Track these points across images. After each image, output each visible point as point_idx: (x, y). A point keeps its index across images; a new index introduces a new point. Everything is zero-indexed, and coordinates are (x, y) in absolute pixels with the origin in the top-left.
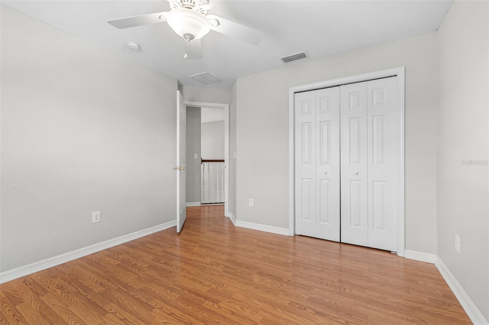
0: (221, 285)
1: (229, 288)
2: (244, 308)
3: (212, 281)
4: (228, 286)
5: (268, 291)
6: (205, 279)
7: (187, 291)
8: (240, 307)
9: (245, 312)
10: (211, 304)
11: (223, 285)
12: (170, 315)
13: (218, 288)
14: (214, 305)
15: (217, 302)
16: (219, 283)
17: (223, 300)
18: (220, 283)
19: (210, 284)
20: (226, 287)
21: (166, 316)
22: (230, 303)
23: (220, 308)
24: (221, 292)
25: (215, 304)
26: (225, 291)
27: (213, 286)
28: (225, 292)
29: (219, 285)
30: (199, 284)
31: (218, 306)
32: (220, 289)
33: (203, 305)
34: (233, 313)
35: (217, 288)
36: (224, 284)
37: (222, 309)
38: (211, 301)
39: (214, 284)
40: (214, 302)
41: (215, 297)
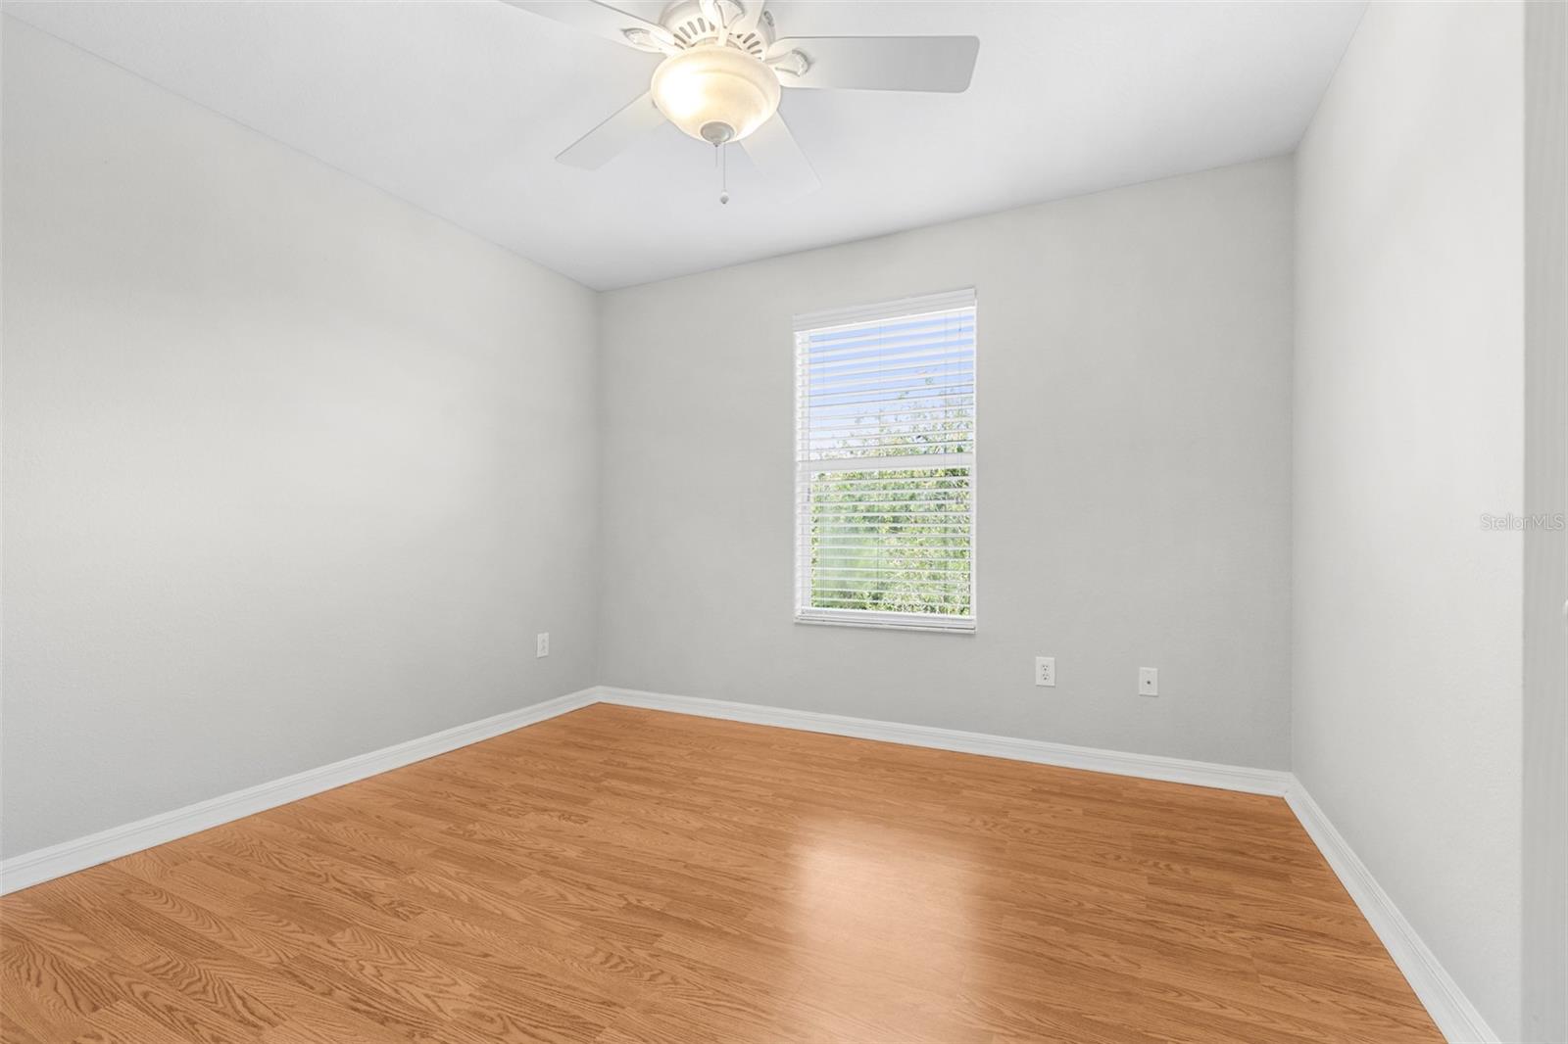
0: (615, 960)
1: (588, 949)
2: (558, 897)
3: (647, 975)
4: (586, 958)
5: (453, 945)
6: (676, 984)
7: (727, 933)
8: (566, 900)
9: (557, 891)
10: (647, 903)
11: (607, 960)
12: (744, 878)
13: (624, 946)
14: (639, 901)
15: (630, 908)
16: (621, 968)
17: (611, 912)
18: (616, 966)
19: (655, 960)
20: (597, 950)
21: (752, 877)
22: (592, 906)
23: (621, 896)
24: (615, 936)
25: (635, 903)
26: (602, 938)
27: (642, 954)
28: (600, 935)
29: (621, 958)
30: (696, 962)
31: (626, 899)
32: (619, 945)
33: (668, 900)
34: (589, 887)
35: (628, 948)
36: (601, 963)
37: (615, 893)
38: (647, 909)
39: (641, 961)
40: (637, 907)
41: (634, 919)
